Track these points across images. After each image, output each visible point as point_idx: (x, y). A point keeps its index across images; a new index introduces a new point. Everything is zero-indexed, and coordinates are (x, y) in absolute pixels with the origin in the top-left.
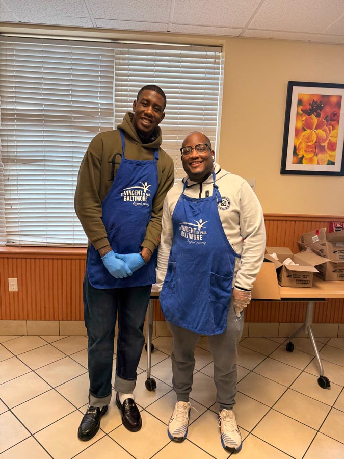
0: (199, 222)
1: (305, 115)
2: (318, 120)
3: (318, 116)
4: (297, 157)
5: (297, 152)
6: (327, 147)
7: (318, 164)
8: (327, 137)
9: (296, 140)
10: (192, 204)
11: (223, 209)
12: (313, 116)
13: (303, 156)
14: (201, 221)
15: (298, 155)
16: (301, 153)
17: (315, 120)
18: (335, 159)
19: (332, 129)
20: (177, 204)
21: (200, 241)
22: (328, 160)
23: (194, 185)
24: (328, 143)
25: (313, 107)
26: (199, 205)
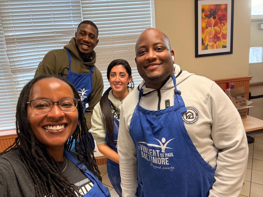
0: (161, 141)
1: (207, 18)
2: (215, 21)
3: (214, 18)
4: (204, 46)
5: (204, 42)
6: (221, 37)
7: (217, 48)
8: (221, 31)
9: (203, 35)
10: (150, 118)
11: (189, 123)
12: (212, 18)
13: (208, 45)
14: (164, 140)
15: (205, 44)
16: (206, 43)
17: (213, 21)
18: (226, 44)
19: (223, 26)
20: (132, 118)
21: (166, 166)
22: (223, 45)
23: (151, 92)
24: (222, 34)
25: (211, 13)
26: (159, 118)
